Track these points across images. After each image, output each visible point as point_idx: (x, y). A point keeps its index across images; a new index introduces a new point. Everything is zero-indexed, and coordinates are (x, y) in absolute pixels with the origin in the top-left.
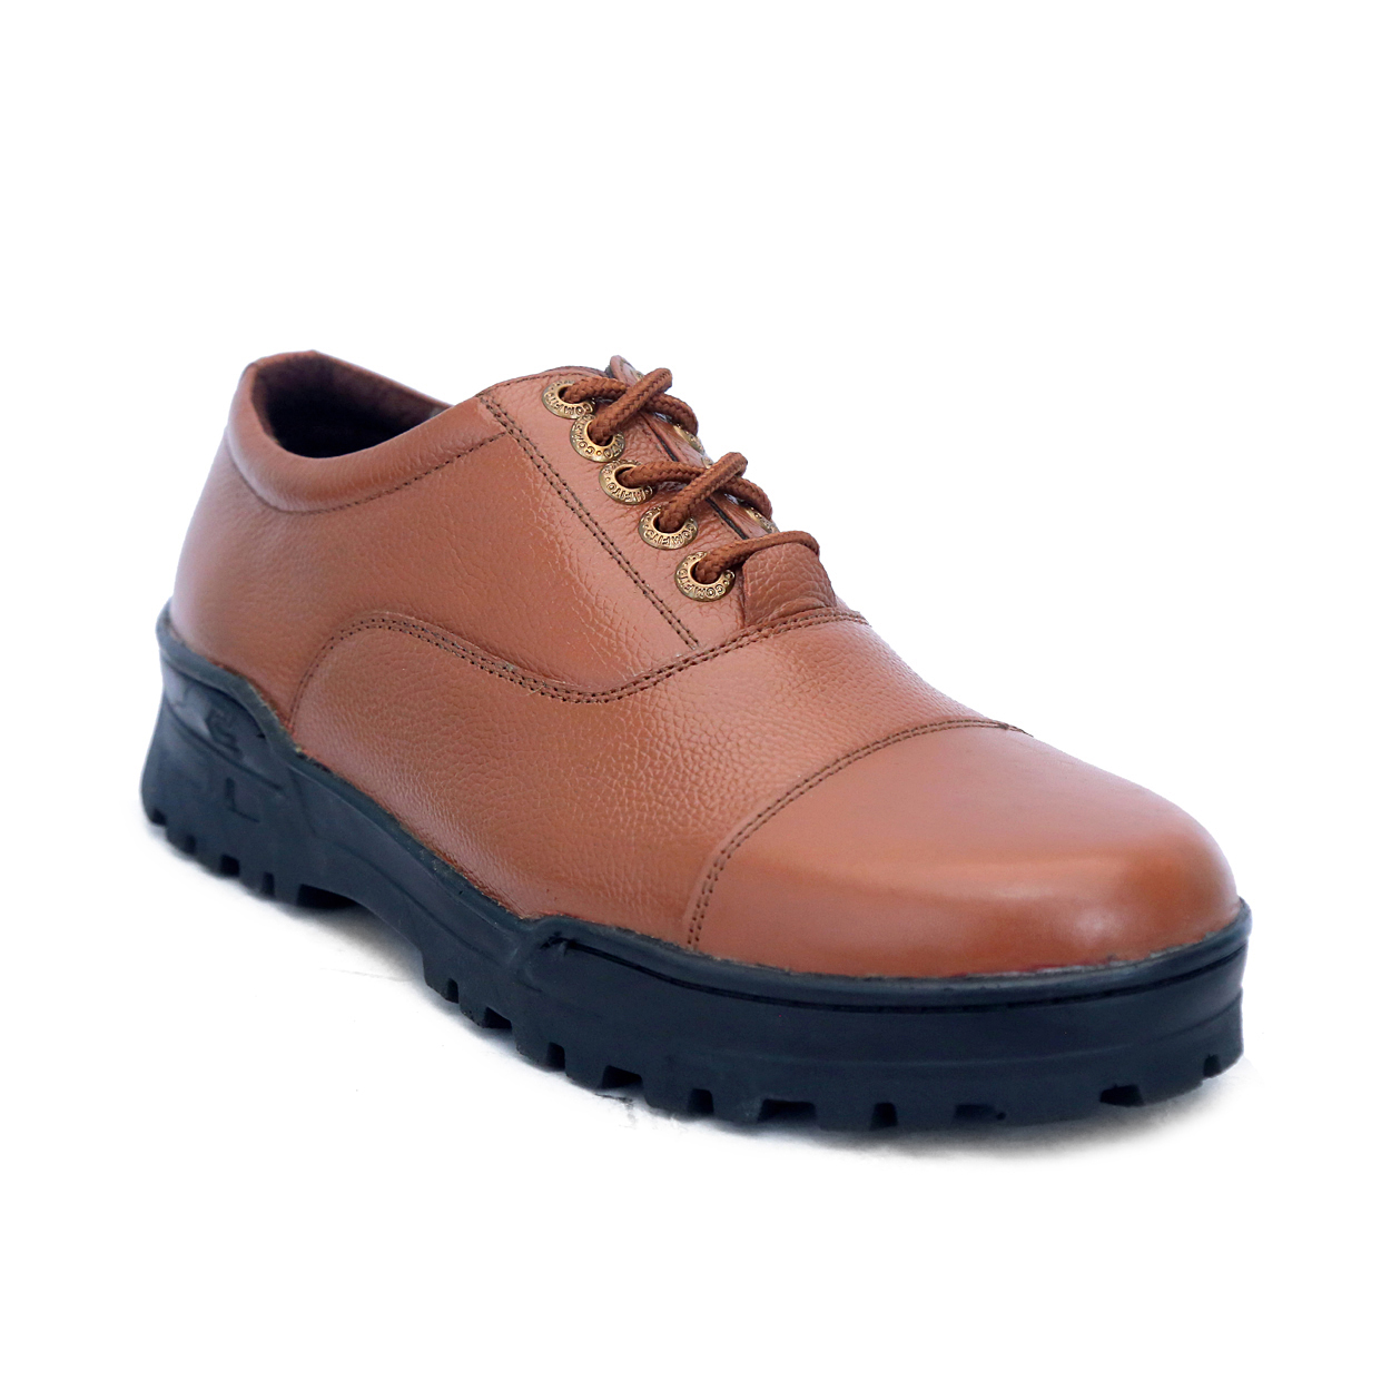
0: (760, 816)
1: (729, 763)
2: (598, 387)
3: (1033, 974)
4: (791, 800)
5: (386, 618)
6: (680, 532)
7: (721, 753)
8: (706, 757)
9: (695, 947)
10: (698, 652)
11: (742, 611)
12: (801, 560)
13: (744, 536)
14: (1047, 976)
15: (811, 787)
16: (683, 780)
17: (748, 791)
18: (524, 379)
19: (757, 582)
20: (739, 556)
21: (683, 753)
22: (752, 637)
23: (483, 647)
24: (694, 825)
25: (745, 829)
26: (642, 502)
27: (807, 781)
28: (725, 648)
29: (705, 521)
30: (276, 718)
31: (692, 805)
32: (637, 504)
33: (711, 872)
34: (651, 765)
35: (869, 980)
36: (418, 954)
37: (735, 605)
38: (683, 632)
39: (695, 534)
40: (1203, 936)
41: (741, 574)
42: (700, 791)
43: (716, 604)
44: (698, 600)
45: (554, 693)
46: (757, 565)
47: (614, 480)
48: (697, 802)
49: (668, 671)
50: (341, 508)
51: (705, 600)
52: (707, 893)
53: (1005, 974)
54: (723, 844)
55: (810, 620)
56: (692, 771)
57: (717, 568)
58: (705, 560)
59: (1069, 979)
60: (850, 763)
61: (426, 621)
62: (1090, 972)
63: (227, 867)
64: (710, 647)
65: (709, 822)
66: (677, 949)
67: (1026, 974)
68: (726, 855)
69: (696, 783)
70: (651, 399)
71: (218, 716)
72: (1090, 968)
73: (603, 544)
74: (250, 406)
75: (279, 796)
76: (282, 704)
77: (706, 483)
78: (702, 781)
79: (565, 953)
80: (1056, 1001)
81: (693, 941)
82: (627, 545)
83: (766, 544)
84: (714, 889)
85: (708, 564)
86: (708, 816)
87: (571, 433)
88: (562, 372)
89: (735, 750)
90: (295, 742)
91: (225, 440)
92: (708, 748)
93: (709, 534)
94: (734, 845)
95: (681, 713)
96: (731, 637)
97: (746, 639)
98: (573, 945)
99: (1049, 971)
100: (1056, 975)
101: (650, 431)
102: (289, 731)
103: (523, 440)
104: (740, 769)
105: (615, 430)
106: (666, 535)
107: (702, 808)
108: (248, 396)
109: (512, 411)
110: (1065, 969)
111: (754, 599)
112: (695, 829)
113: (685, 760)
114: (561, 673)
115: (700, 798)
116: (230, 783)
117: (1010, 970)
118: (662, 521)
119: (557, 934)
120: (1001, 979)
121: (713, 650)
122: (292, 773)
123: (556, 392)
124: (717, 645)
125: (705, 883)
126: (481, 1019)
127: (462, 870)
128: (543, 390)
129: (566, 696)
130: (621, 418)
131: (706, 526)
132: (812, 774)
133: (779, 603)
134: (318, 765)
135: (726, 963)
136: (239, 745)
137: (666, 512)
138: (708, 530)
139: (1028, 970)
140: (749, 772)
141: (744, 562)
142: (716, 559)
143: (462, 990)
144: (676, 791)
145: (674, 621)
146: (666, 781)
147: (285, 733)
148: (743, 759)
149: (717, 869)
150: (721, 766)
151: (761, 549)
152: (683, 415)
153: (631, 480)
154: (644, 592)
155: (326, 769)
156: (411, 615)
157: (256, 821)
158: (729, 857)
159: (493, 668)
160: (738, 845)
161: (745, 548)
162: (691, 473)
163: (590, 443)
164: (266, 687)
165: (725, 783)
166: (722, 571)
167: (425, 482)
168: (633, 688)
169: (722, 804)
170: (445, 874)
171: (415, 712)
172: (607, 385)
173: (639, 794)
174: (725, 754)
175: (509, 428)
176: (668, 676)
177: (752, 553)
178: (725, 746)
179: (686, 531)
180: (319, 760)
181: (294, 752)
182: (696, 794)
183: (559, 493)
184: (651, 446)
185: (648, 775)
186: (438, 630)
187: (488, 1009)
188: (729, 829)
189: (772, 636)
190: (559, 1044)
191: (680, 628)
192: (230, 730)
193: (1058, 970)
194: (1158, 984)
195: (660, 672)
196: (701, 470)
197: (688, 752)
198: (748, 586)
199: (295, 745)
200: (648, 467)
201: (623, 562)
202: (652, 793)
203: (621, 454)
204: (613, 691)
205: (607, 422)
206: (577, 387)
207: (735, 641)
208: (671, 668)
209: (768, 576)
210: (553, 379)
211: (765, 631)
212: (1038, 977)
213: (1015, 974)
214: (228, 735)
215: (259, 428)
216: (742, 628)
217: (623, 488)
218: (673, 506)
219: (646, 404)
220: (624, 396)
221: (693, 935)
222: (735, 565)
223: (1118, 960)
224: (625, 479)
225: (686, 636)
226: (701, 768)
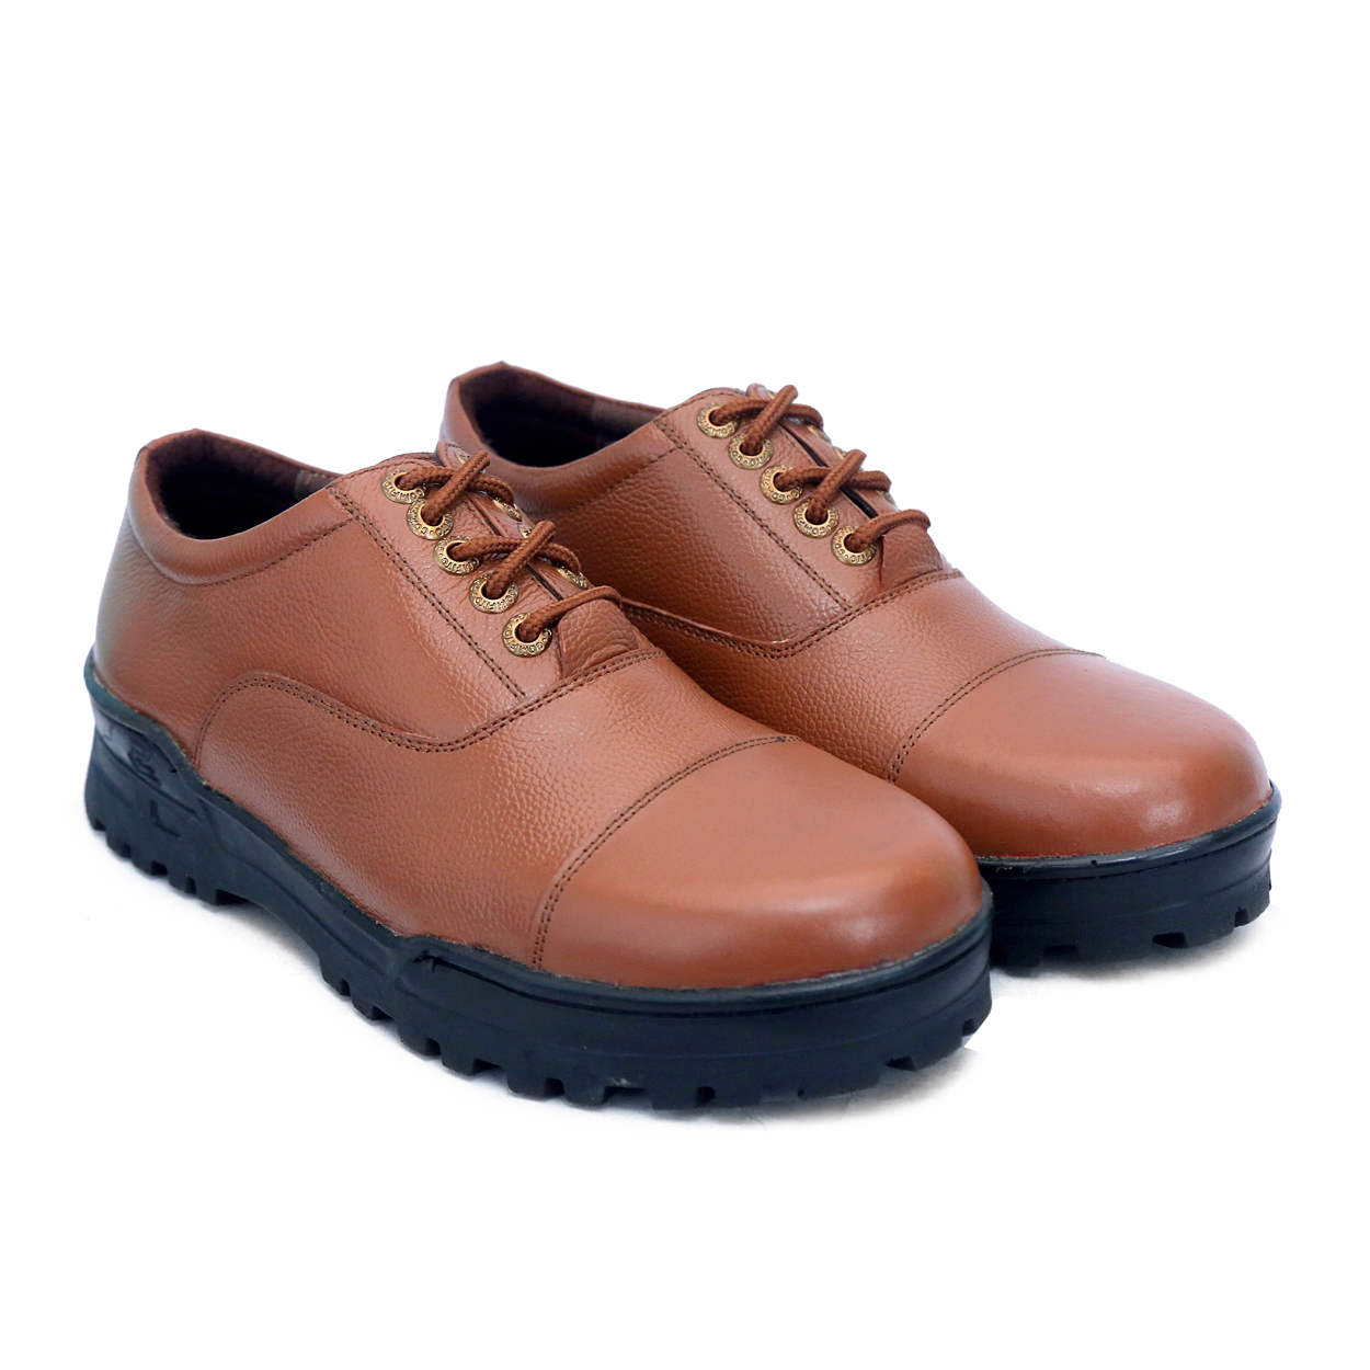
0: (585, 851)
1: (557, 801)
2: (427, 475)
3: (819, 980)
4: (610, 834)
5: (266, 678)
6: (503, 597)
7: (550, 794)
8: (538, 797)
9: (540, 967)
10: (525, 704)
11: (560, 663)
12: (606, 614)
13: (560, 598)
14: (831, 980)
15: (626, 820)
16: (520, 819)
17: (574, 826)
18: (366, 471)
19: (570, 638)
20: (554, 617)
21: (519, 795)
22: (571, 686)
23: (348, 704)
24: (531, 860)
25: (573, 864)
26: (471, 572)
27: (622, 815)
28: (548, 699)
29: (524, 585)
30: (184, 755)
31: (529, 842)
32: (466, 574)
33: (548, 903)
34: (493, 805)
35: (684, 991)
36: (316, 955)
37: (554, 659)
38: (512, 687)
39: (517, 598)
40: (955, 930)
41: (557, 631)
42: (534, 829)
43: (538, 659)
44: (522, 656)
45: (408, 744)
46: (569, 623)
47: (446, 556)
48: (533, 839)
49: (501, 722)
50: (222, 582)
51: (529, 656)
52: (545, 921)
53: (796, 981)
54: (557, 878)
55: (616, 665)
56: (527, 810)
57: (536, 629)
58: (526, 622)
59: (849, 982)
60: (657, 795)
61: (299, 680)
62: (866, 973)
63: (156, 870)
64: (535, 698)
65: (543, 857)
66: (525, 967)
67: (813, 980)
68: (559, 889)
69: (531, 821)
70: (472, 480)
71: (138, 752)
72: (866, 970)
73: (440, 612)
74: (145, 488)
75: (193, 819)
76: (189, 744)
77: (522, 554)
78: (536, 820)
79: (433, 970)
80: (840, 1000)
81: (538, 961)
82: (460, 613)
83: (575, 603)
84: (552, 918)
85: (529, 626)
86: (542, 852)
87: (408, 517)
88: (398, 461)
89: (561, 790)
90: (202, 776)
91: (126, 515)
92: (539, 789)
93: (528, 596)
94: (565, 879)
95: (515, 758)
96: (551, 689)
97: (564, 689)
98: (438, 961)
99: (832, 976)
100: (838, 979)
101: (473, 508)
102: (196, 766)
103: (369, 527)
104: (567, 807)
105: (443, 511)
106: (492, 602)
107: (537, 845)
108: (143, 477)
109: (357, 498)
110: (845, 974)
111: (569, 654)
112: (532, 864)
113: (521, 801)
114: (413, 727)
115: (535, 835)
116: (153, 806)
117: (799, 978)
118: (488, 589)
119: (425, 952)
120: (795, 985)
121: (537, 701)
122: (201, 801)
123: (393, 481)
124: (541, 696)
125: (544, 914)
126: (370, 1013)
127: (344, 891)
128: (382, 480)
129: (418, 746)
130: (448, 501)
131: (526, 588)
132: (626, 808)
133: (590, 655)
134: (222, 796)
135: (566, 979)
136: (157, 775)
137: (491, 582)
138: (526, 593)
139: (812, 977)
140: (574, 810)
141: (558, 622)
142: (535, 621)
143: (352, 989)
144: (515, 829)
145: (504, 677)
146: (506, 821)
147: (193, 768)
148: (569, 798)
149: (552, 901)
150: (551, 806)
151: (572, 608)
152: (500, 491)
153: (460, 554)
154: (478, 653)
155: (228, 799)
156: (286, 676)
157: (177, 835)
158: (562, 890)
159: (356, 722)
160: (569, 879)
161: (559, 609)
162: (510, 545)
163: (424, 525)
164: (174, 730)
165: (555, 821)
166: (542, 630)
167: (288, 562)
168: (473, 738)
169: (553, 840)
170: (331, 895)
171: (295, 758)
172: (434, 473)
173: (484, 833)
174: (554, 794)
175: (355, 515)
176: (502, 726)
177: (564, 613)
178: (552, 787)
179: (510, 595)
180: (223, 792)
181: (201, 784)
182: (531, 832)
183: (401, 570)
184: (476, 521)
185: (490, 814)
186: (310, 689)
187: (375, 1007)
188: (560, 864)
189: (586, 684)
190: (436, 1040)
191: (509, 683)
192: (148, 763)
193: (839, 974)
194: (922, 977)
195: (495, 723)
196: (518, 541)
197: (523, 794)
198: (563, 643)
199: (203, 780)
200: (474, 543)
201: (458, 627)
202: (495, 833)
203: (450, 531)
204: (457, 742)
205: (436, 506)
206: (409, 476)
207: (555, 691)
208: (504, 719)
209: (579, 631)
210: (390, 469)
211: (579, 681)
212: (823, 982)
213: (804, 980)
214: (148, 767)
215: (153, 508)
216: (561, 679)
217: (454, 562)
218: (496, 577)
219: (468, 485)
220: (449, 482)
221: (537, 957)
222: (552, 624)
223: (887, 961)
224: (455, 553)
225: (515, 689)
226: (535, 807)
